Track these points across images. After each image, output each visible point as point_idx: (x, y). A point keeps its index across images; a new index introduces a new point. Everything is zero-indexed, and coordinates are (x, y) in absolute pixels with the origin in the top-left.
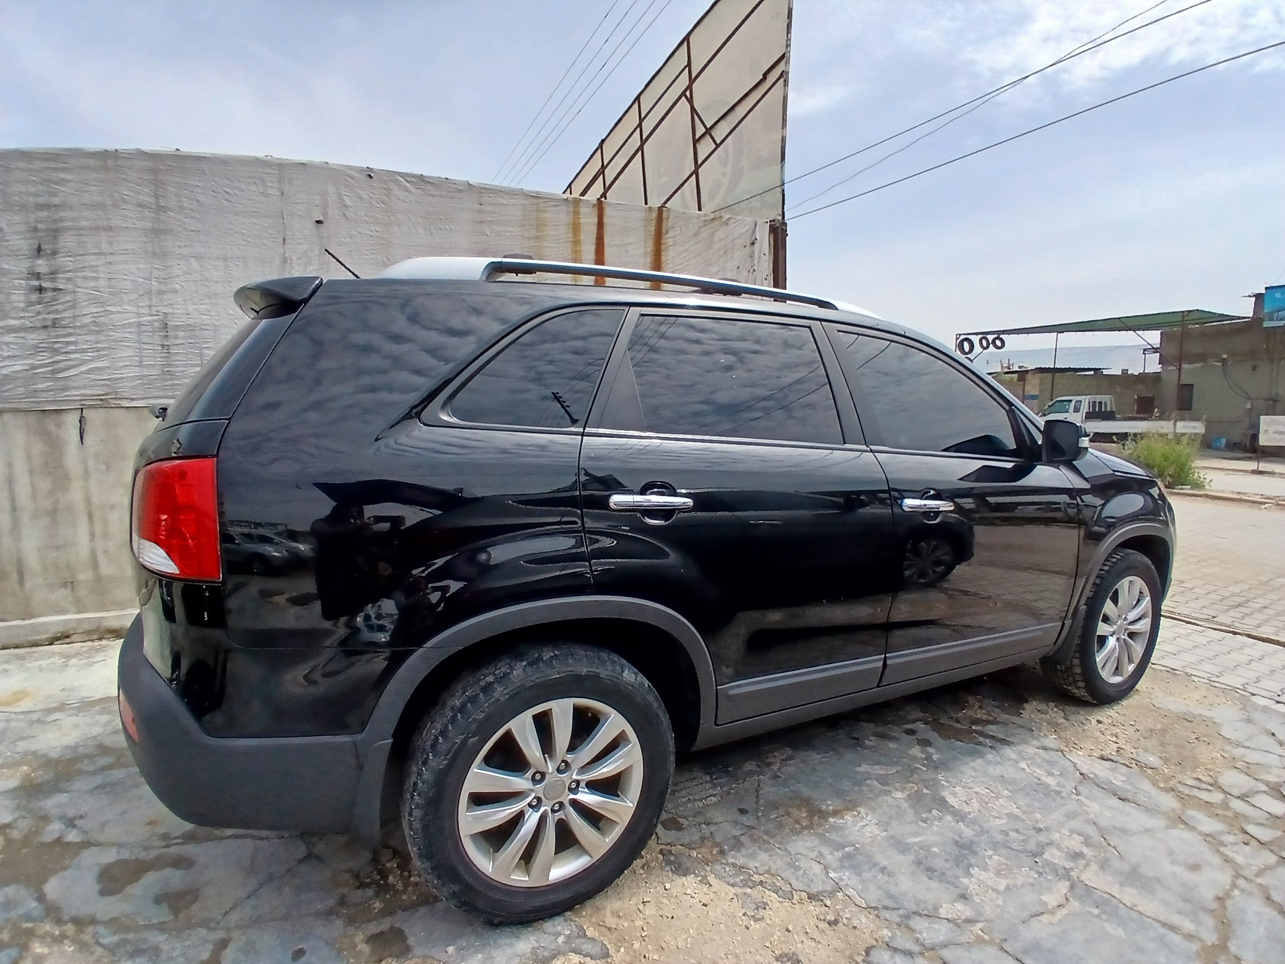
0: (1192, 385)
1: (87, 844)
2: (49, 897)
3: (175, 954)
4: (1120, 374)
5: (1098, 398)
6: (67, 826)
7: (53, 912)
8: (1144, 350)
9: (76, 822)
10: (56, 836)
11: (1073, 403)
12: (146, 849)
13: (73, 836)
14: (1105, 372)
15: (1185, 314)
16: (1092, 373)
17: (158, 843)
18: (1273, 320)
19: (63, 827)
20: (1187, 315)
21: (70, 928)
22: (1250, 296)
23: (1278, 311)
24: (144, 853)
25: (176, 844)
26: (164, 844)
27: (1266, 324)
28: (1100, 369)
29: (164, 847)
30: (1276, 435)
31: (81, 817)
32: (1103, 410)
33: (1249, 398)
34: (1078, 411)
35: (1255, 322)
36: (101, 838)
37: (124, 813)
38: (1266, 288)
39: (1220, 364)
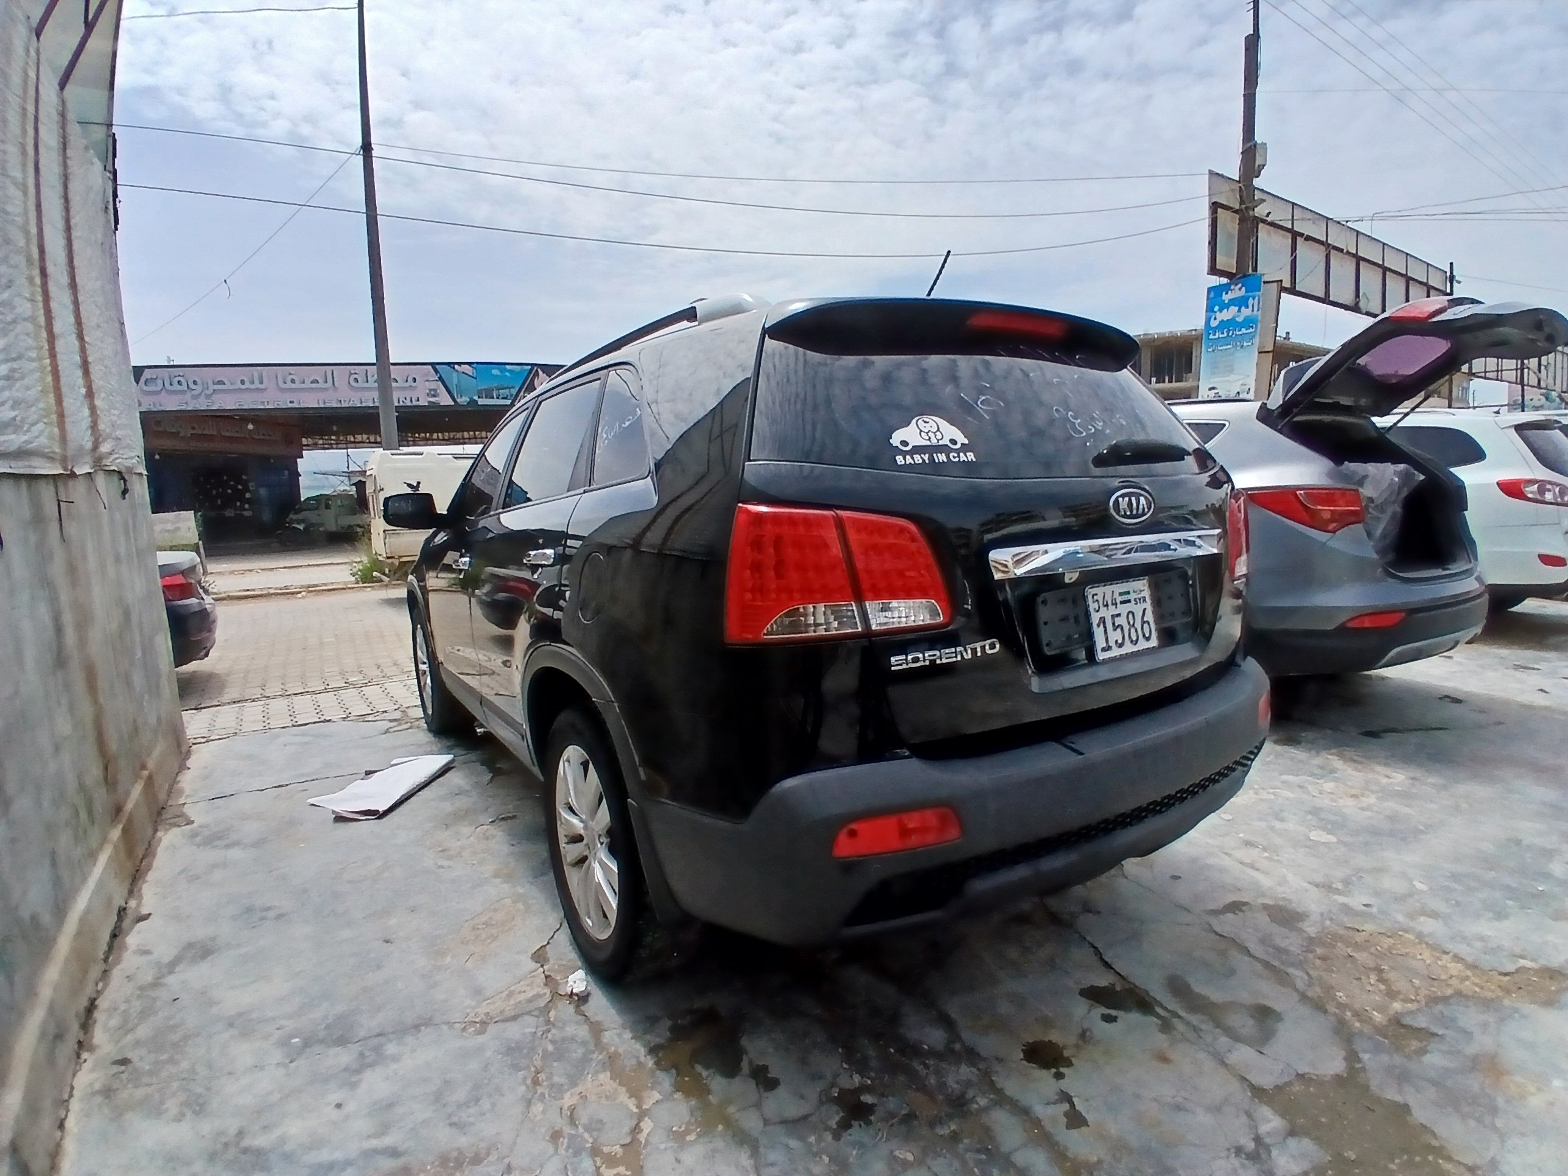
1: (1258, 1093)
2: (1343, 1053)
3: (1251, 930)
6: (1268, 1148)
7: (1343, 1033)
9: (1251, 1146)
10: (1292, 1142)
12: (1196, 1029)
13: (1271, 1122)
17: (1180, 1026)
19: (1275, 1153)
21: (1332, 1008)
24: (1203, 1027)
25: (1165, 1009)
26: (1175, 1020)
29: (1179, 1017)
31: (1239, 1150)
36: (1235, 1086)
37: (1178, 1108)
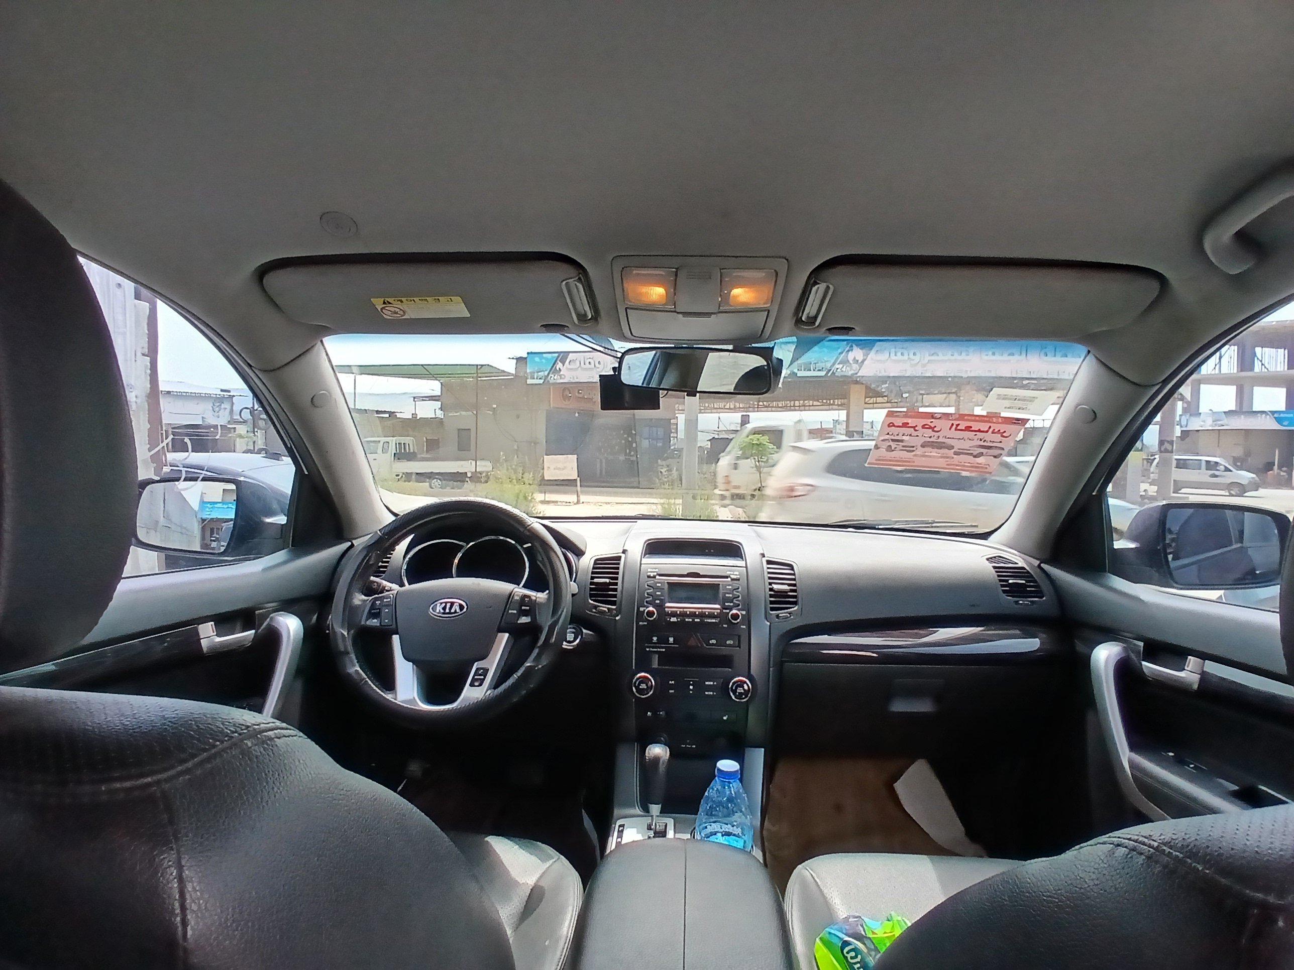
0: (469, 429)
4: (411, 417)
5: (403, 440)
8: (414, 398)
11: (382, 443)
14: (398, 415)
15: (479, 367)
16: (387, 415)
18: (534, 379)
20: (481, 368)
22: (513, 358)
23: (538, 372)
27: (529, 381)
28: (394, 412)
30: (557, 471)
32: (408, 451)
33: (516, 441)
34: (386, 452)
35: (518, 379)
38: (528, 353)
39: (491, 413)
